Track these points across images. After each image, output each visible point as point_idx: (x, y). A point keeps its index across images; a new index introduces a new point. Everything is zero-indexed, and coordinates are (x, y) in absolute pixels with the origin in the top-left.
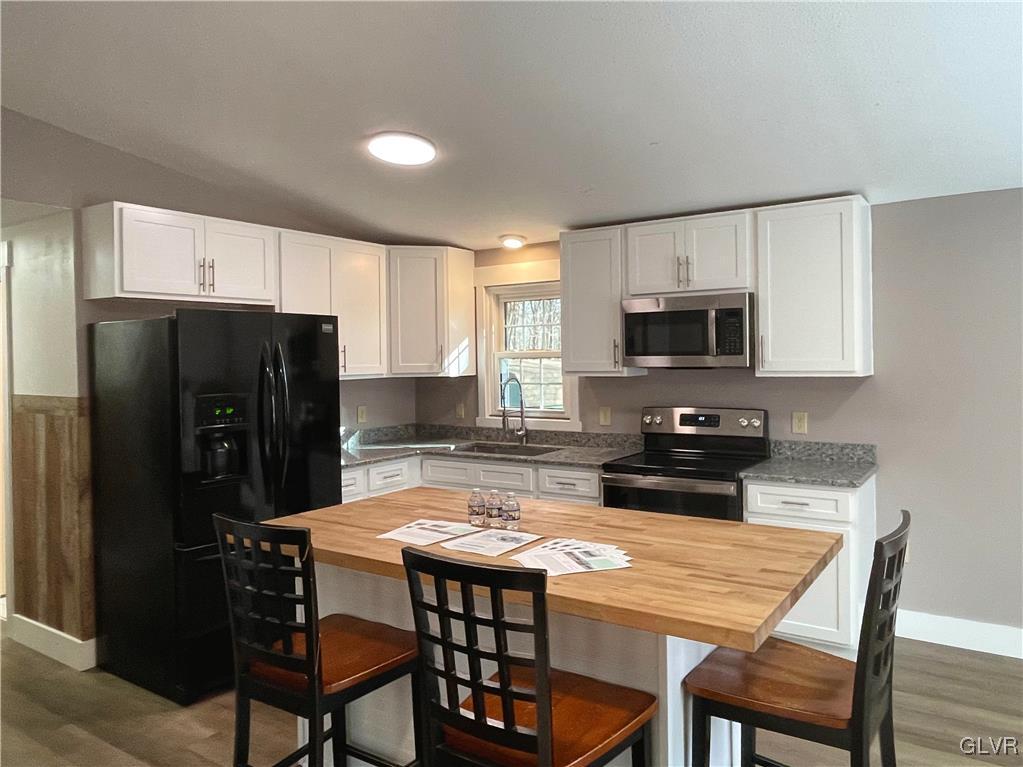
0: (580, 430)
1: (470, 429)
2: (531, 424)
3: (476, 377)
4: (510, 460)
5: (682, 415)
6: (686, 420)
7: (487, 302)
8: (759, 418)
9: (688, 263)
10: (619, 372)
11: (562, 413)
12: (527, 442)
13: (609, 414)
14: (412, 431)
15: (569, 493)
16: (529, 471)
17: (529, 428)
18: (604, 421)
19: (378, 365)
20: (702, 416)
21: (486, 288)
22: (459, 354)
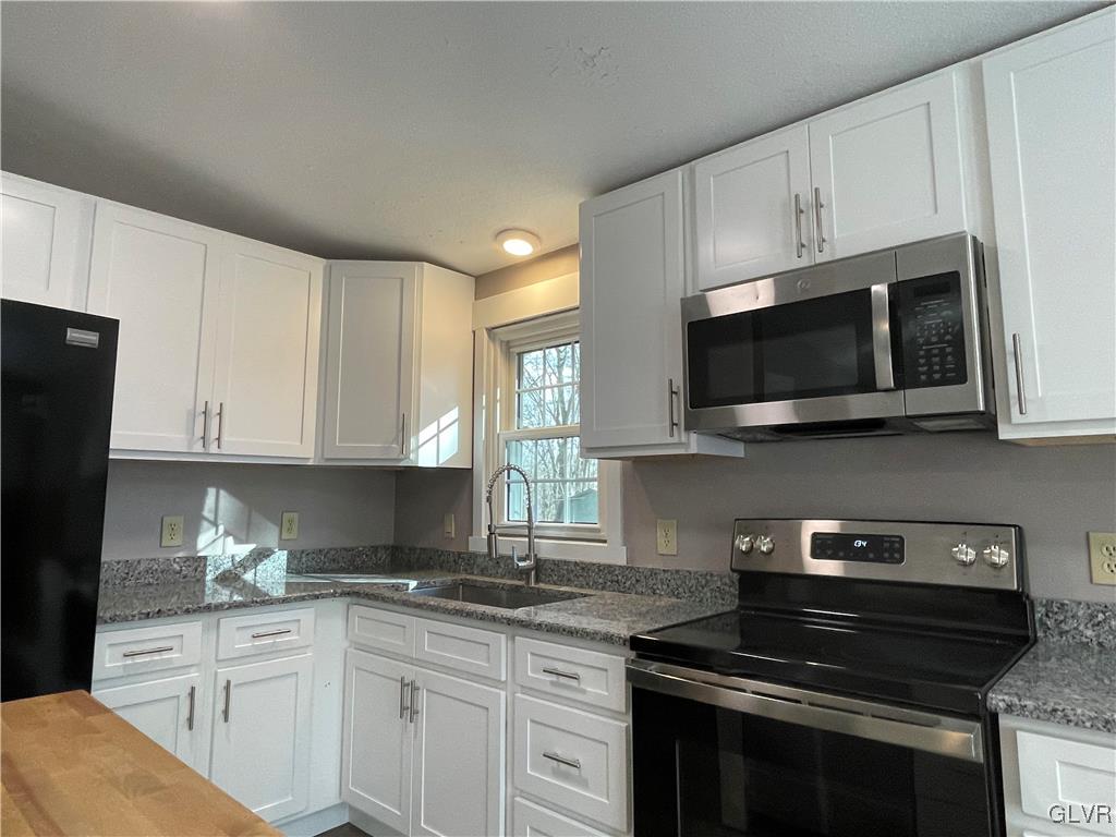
0: (622, 562)
1: (459, 554)
2: (547, 549)
3: (470, 470)
4: (469, 615)
5: (815, 536)
6: (824, 546)
7: (491, 352)
8: (1004, 545)
9: (819, 206)
10: (680, 444)
11: (598, 530)
12: (537, 581)
13: (673, 533)
14: (383, 556)
15: (565, 693)
16: (500, 640)
17: (543, 555)
18: (667, 547)
19: (299, 444)
20: (862, 537)
21: (490, 330)
22: (439, 432)
